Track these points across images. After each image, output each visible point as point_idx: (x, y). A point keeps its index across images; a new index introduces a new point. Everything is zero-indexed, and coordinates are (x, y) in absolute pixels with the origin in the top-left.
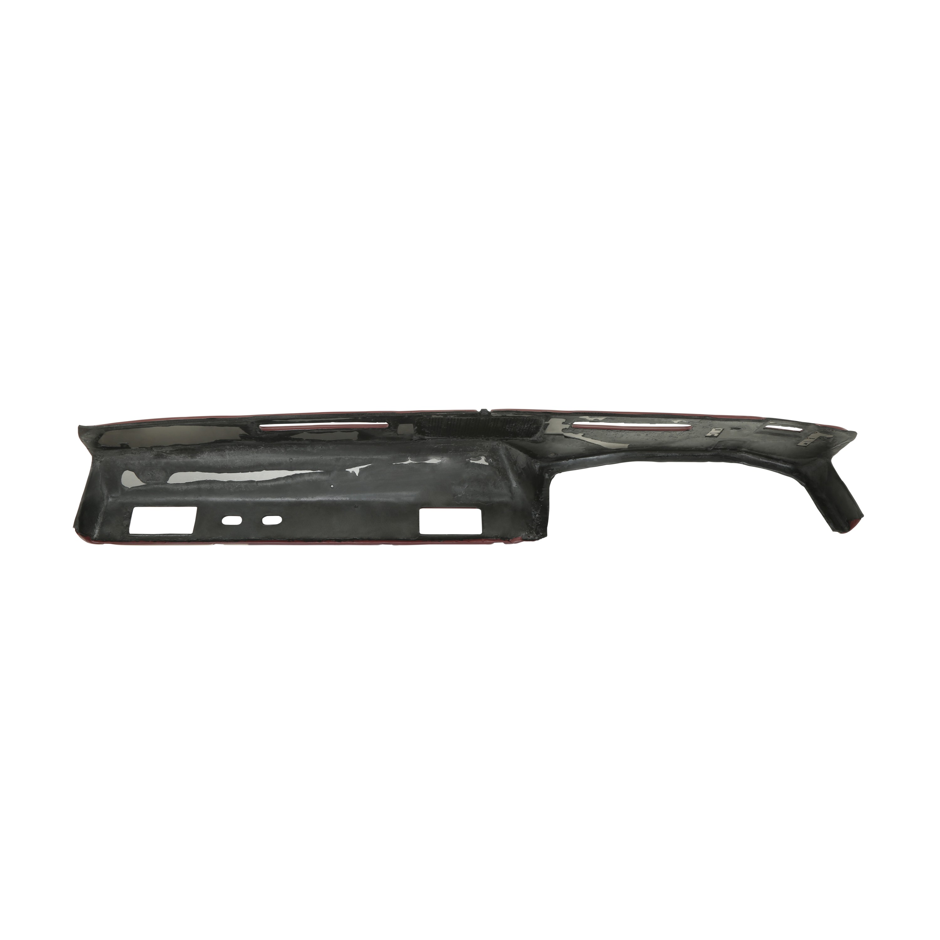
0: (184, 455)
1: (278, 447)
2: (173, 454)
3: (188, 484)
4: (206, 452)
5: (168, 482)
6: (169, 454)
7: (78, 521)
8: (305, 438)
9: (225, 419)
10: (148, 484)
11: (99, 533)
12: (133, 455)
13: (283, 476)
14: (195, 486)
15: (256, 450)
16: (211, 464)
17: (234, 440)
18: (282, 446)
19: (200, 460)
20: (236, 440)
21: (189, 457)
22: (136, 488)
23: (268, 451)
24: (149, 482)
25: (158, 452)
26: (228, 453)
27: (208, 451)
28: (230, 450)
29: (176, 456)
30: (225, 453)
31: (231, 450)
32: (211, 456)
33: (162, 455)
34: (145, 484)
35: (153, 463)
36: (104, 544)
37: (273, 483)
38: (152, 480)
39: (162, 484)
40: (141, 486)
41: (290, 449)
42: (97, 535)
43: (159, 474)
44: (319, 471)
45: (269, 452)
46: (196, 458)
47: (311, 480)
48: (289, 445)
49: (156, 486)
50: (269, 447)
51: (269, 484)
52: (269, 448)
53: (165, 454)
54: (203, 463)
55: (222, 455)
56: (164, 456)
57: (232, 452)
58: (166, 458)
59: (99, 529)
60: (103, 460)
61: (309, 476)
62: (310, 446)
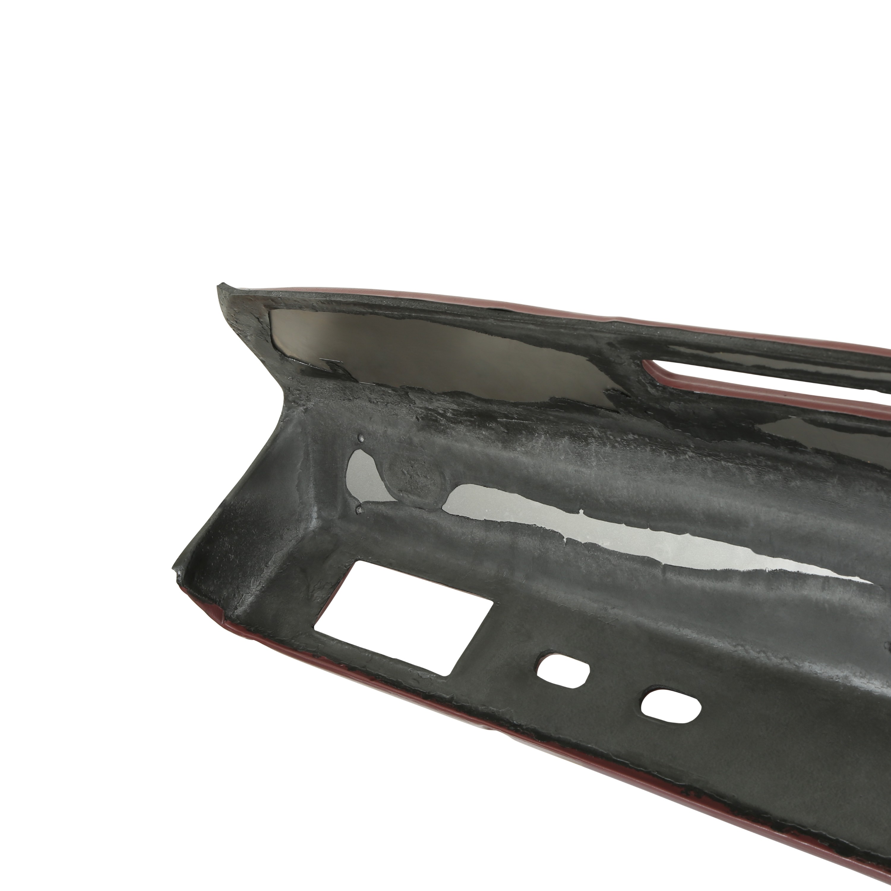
0: (487, 434)
1: (737, 461)
2: (460, 422)
3: (488, 524)
4: (540, 436)
5: (446, 508)
6: (452, 423)
7: (189, 555)
8: (810, 446)
9: (534, 316)
10: (398, 504)
11: (252, 605)
12: (373, 406)
13: (742, 569)
14: (505, 538)
15: (673, 457)
16: (549, 478)
17: (602, 408)
18: (748, 462)
19: (524, 459)
20: (606, 409)
21: (499, 441)
22: (373, 506)
23: (706, 469)
24: (403, 496)
25: (427, 409)
26: (596, 451)
27: (546, 433)
28: (602, 441)
29: (469, 431)
30: (589, 450)
31: (605, 445)
32: (552, 450)
33: (436, 421)
34: (395, 500)
35: (416, 440)
36: (254, 641)
37: (709, 584)
38: (410, 493)
39: (431, 511)
40: (384, 503)
41: (772, 477)
42: (245, 611)
43: (426, 477)
44: (857, 579)
45: (709, 473)
46: (516, 450)
47: (826, 605)
48: (769, 463)
49: (417, 512)
50: (710, 455)
51: (698, 583)
52: (709, 459)
53: (443, 421)
54: (531, 470)
55: (580, 455)
56: (441, 425)
57: (608, 448)
58: (443, 432)
59: (257, 596)
60: (310, 405)
61: (823, 589)
62: (835, 480)
